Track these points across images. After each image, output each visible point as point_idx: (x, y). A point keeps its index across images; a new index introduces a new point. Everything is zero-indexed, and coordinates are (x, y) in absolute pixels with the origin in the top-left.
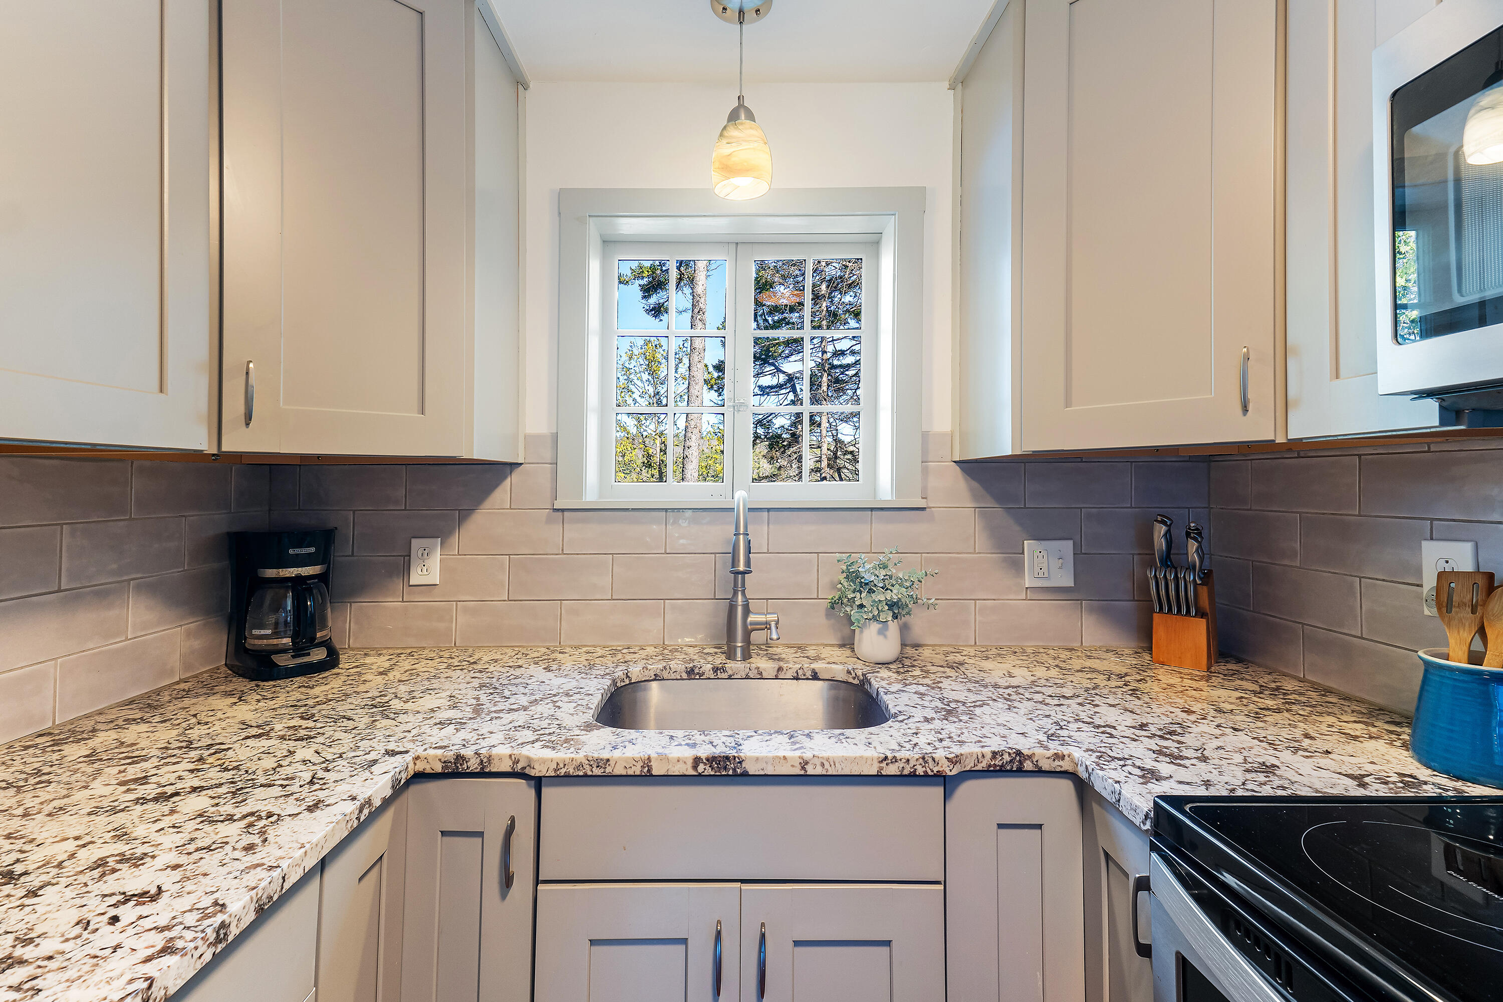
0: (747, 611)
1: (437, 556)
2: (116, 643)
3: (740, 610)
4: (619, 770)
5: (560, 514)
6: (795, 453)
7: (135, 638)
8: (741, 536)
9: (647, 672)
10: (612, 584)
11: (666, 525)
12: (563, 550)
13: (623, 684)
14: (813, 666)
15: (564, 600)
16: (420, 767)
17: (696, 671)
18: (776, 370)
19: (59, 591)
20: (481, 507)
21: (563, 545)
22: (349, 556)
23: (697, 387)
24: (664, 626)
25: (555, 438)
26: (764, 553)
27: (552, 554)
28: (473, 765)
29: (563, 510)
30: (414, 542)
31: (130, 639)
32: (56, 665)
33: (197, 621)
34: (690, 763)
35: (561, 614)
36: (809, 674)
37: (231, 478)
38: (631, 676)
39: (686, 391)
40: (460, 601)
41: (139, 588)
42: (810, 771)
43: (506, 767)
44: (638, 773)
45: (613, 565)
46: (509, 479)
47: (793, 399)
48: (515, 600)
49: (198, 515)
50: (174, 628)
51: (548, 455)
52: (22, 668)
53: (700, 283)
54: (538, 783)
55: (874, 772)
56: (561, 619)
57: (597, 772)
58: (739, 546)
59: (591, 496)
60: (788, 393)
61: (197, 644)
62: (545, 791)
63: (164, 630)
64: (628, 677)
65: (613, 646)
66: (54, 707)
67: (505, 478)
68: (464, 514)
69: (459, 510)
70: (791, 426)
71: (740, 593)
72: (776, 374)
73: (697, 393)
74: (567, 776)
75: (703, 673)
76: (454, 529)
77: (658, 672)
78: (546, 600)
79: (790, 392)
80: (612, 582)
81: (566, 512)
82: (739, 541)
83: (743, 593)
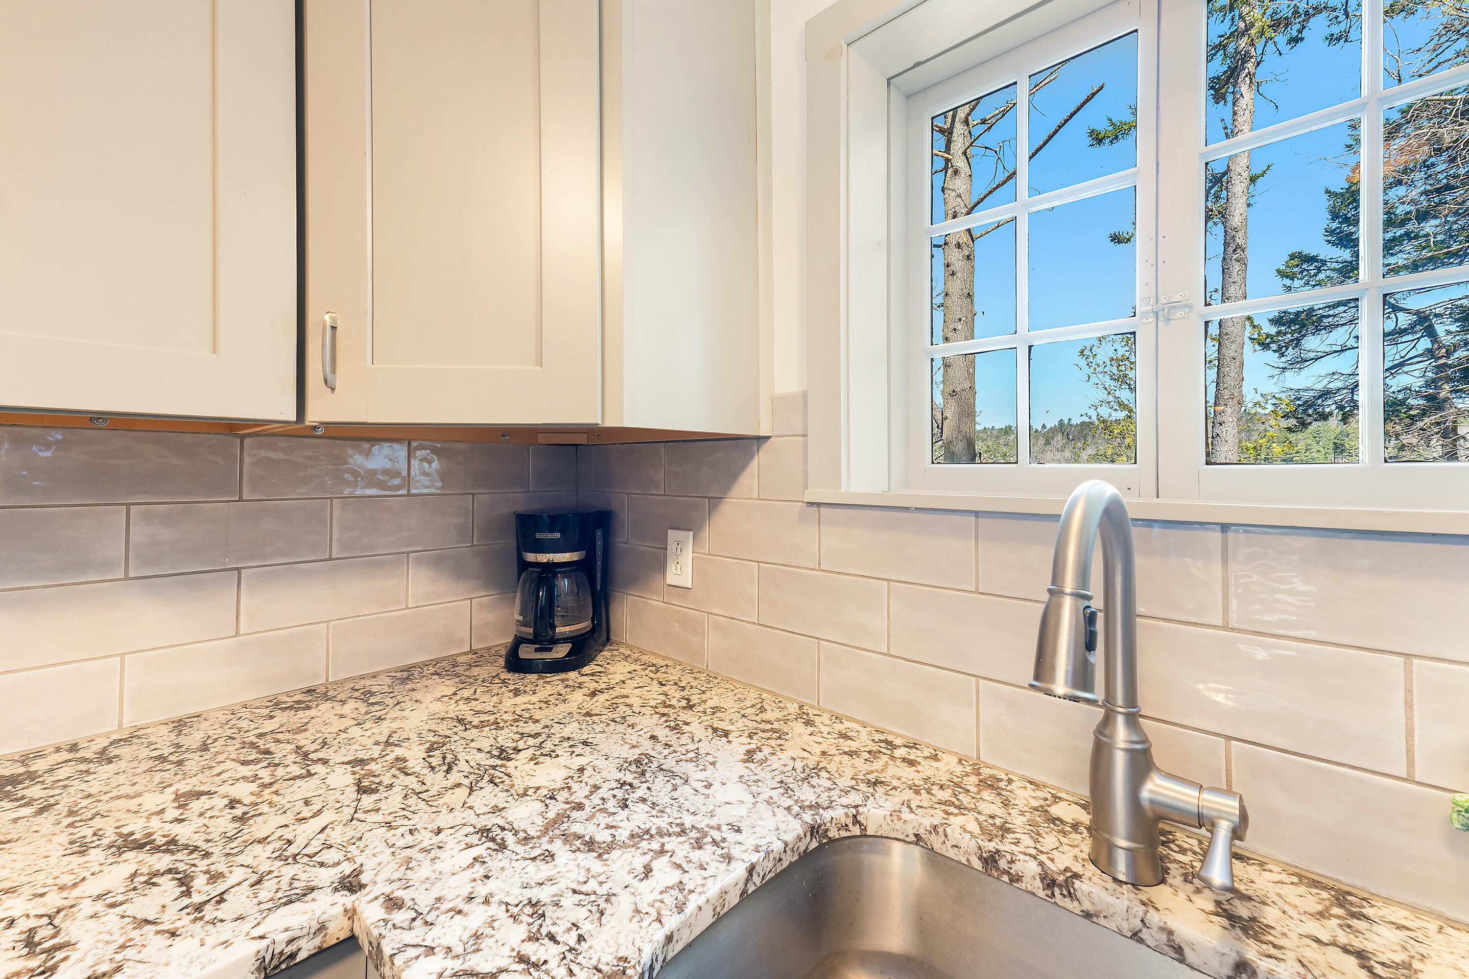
1: (688, 556)
2: (395, 611)
3: (1122, 757)
5: (815, 509)
6: (1438, 424)
7: (417, 607)
8: (1068, 599)
9: (898, 825)
10: (888, 629)
11: (977, 540)
12: (819, 564)
13: (844, 834)
15: (822, 640)
17: (1003, 864)
18: (1391, 310)
19: (330, 559)
20: (730, 494)
21: (820, 557)
22: (624, 543)
23: (1233, 347)
24: (978, 725)
25: (805, 394)
26: (1215, 627)
27: (807, 568)
29: (818, 505)
30: (671, 533)
31: (410, 608)
32: (328, 626)
33: (491, 595)
35: (819, 660)
37: (529, 458)
38: (863, 822)
39: (1216, 354)
40: (711, 614)
41: (420, 562)
45: (889, 598)
46: (757, 458)
47: (1430, 346)
48: (765, 626)
49: (487, 493)
50: (463, 600)
51: (796, 424)
52: (291, 627)
53: (1237, 213)
56: (819, 668)
60: (1419, 338)
61: (491, 617)
63: (451, 602)
64: (856, 821)
65: (890, 733)
66: (327, 666)
67: (751, 457)
68: (715, 502)
69: (709, 498)
70: (1427, 385)
71: (1120, 720)
72: (1393, 315)
73: (1232, 354)
76: (705, 521)
78: (802, 635)
79: (1422, 336)
80: (888, 626)
81: (823, 510)
82: (1059, 607)
83: (1132, 720)
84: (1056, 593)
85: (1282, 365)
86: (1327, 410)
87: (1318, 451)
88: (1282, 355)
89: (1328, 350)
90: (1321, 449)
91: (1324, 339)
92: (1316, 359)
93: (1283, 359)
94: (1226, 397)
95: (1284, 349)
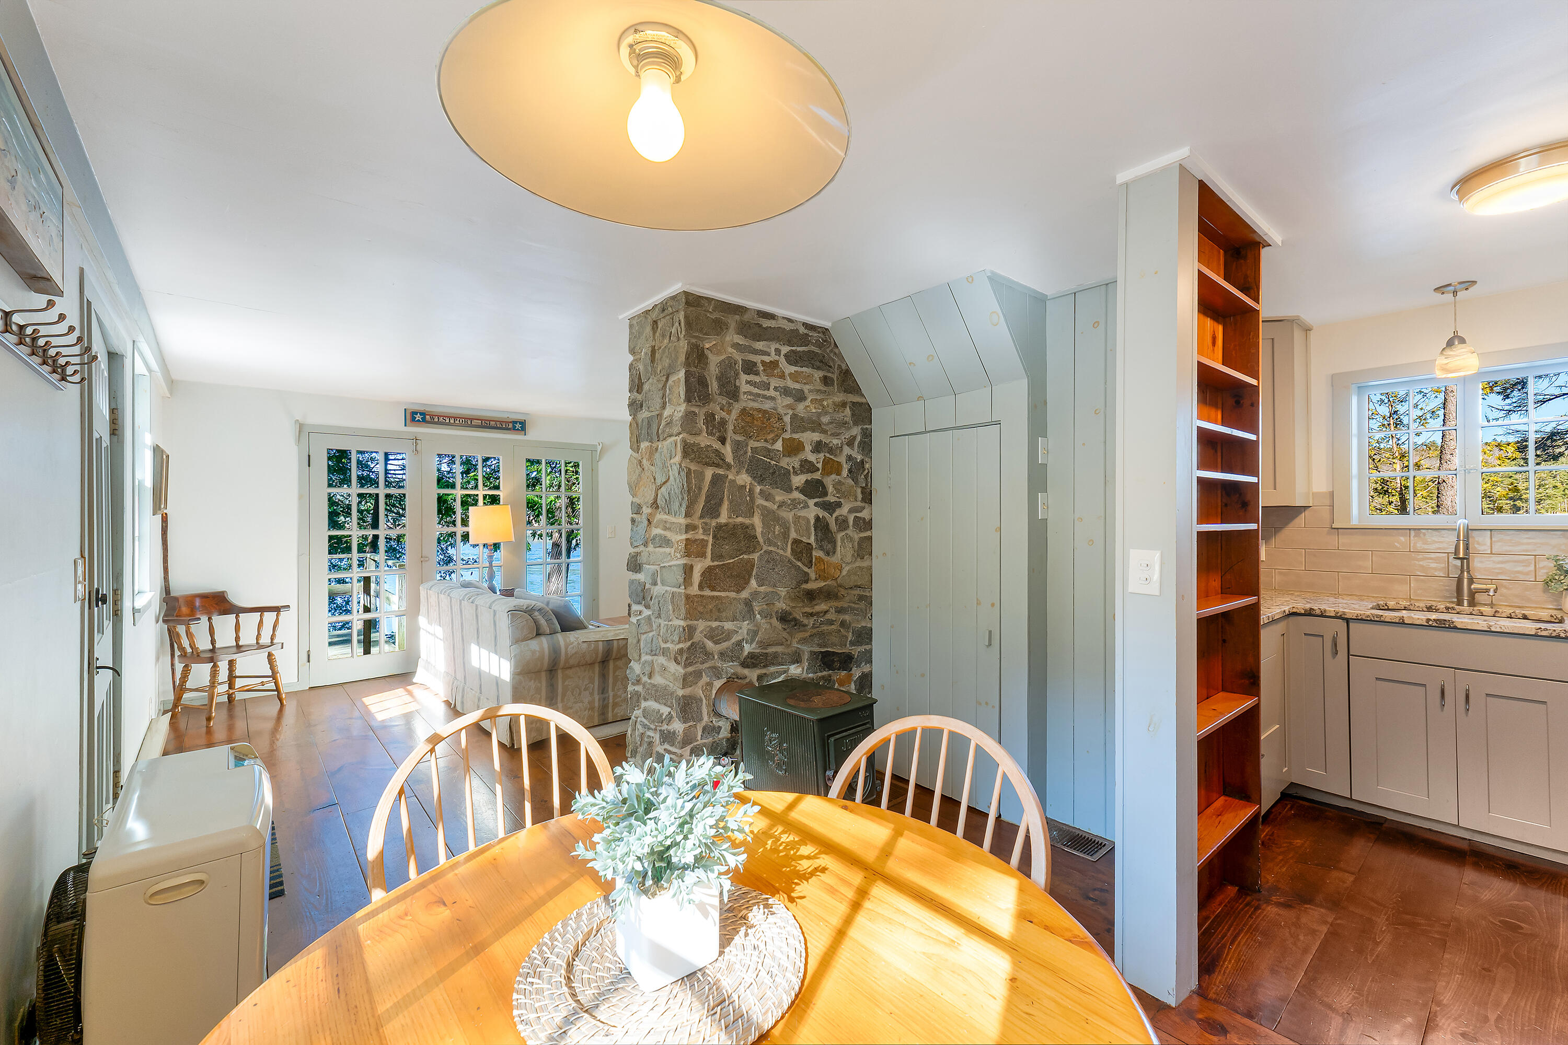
0: (1471, 581)
3: (1466, 581)
4: (1386, 620)
5: (1336, 530)
8: (1461, 542)
9: (1399, 605)
10: (1372, 566)
11: (1410, 537)
12: (1338, 548)
14: (1523, 612)
15: (1340, 572)
16: (1295, 610)
20: (1287, 526)
21: (1338, 546)
24: (1410, 589)
25: (1332, 494)
26: (1488, 554)
27: (1331, 550)
28: (1318, 612)
34: (1425, 620)
35: (1338, 579)
36: (1520, 616)
40: (1277, 569)
42: (1493, 629)
43: (1333, 614)
44: (1397, 621)
46: (1303, 514)
48: (1309, 571)
51: (1328, 502)
54: (1348, 621)
55: (1533, 633)
56: (1338, 581)
57: (1378, 619)
58: (1459, 546)
59: (1355, 522)
62: (1351, 624)
67: (1301, 513)
68: (1277, 530)
69: (1275, 528)
71: (1465, 573)
74: (1362, 619)
75: (1439, 610)
76: (1272, 536)
77: (1406, 606)
78: (1329, 572)
80: (1372, 564)
81: (1339, 530)
82: (1460, 543)
83: (1468, 572)
84: (1458, 541)
85: (1507, 408)
86: (1557, 451)
87: (1555, 487)
88: (1507, 397)
89: (1557, 392)
90: (1559, 484)
91: (1553, 380)
92: (1545, 402)
93: (1508, 401)
94: (1452, 448)
95: (1509, 391)
